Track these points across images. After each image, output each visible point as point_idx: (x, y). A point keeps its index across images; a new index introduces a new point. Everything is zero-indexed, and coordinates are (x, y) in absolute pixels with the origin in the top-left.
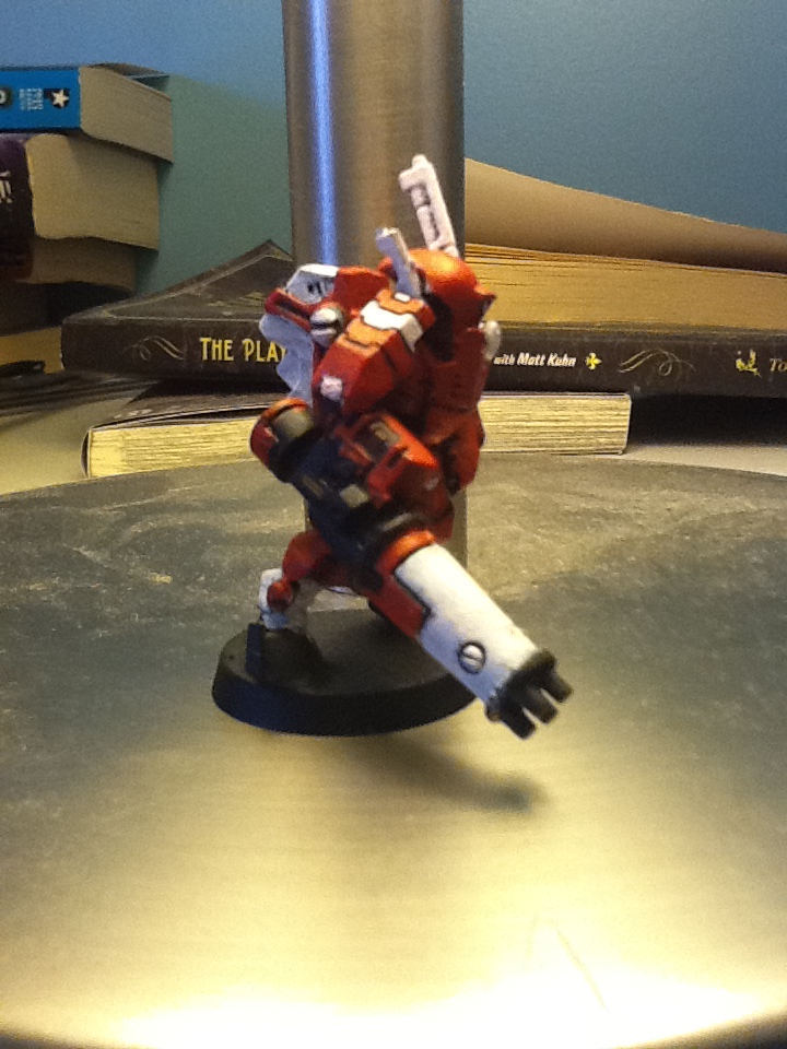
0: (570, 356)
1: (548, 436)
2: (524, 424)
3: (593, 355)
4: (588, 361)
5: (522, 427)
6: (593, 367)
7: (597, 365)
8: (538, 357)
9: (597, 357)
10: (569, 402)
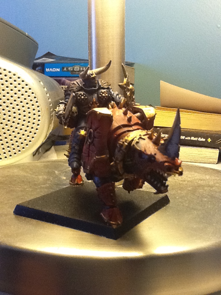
0: (204, 138)
1: (197, 158)
2: (191, 154)
3: (209, 139)
4: (208, 140)
5: (190, 155)
6: (209, 142)
7: (210, 141)
8: (196, 138)
9: (210, 139)
10: (203, 150)
